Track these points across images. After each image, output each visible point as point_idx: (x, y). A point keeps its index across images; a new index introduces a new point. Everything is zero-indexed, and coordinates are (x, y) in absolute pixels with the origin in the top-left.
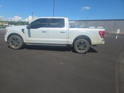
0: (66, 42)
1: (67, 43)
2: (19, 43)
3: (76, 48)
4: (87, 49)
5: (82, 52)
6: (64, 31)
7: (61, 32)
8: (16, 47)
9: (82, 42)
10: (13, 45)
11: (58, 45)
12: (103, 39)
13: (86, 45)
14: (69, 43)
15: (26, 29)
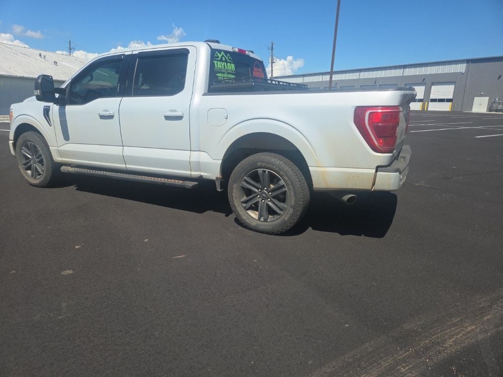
0: (190, 165)
1: (195, 174)
2: (41, 162)
3: (237, 199)
4: (291, 210)
5: (262, 225)
6: (179, 114)
7: (168, 118)
8: (35, 178)
9: (263, 170)
10: (29, 168)
11: (163, 180)
12: (383, 158)
13: (284, 190)
14: (205, 175)
15: (55, 108)
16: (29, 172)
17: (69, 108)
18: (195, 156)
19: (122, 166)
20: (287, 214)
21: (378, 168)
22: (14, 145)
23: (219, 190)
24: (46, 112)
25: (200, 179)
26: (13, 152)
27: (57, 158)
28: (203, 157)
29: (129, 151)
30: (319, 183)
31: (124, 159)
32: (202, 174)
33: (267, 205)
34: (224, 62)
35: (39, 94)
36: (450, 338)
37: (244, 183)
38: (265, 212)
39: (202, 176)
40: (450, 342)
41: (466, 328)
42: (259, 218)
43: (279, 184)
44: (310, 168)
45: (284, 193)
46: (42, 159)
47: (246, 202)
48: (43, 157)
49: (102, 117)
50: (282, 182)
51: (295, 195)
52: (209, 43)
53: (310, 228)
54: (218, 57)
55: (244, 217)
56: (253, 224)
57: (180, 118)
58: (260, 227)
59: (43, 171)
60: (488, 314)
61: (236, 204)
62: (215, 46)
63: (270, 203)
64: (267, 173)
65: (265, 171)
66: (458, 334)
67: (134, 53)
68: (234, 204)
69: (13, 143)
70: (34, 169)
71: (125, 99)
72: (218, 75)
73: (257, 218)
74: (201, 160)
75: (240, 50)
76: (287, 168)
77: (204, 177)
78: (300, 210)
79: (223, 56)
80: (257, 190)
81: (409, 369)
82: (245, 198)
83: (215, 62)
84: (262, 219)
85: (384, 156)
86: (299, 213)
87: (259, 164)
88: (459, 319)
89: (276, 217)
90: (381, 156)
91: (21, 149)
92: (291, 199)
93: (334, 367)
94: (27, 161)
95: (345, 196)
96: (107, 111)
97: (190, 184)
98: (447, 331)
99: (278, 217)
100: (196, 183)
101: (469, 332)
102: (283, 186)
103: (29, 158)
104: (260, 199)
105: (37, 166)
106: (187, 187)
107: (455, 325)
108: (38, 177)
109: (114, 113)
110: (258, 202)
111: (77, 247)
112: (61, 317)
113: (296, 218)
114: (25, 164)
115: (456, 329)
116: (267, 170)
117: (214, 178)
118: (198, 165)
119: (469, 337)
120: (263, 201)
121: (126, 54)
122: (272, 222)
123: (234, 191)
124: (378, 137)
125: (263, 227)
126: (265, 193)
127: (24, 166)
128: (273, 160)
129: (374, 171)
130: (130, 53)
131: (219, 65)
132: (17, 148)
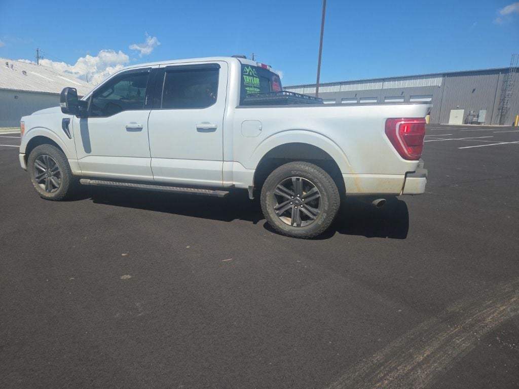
0: (222, 175)
1: (227, 183)
2: (57, 175)
3: (270, 206)
4: (325, 215)
5: (295, 230)
6: (213, 126)
7: (200, 130)
8: (50, 191)
9: (297, 179)
10: (43, 182)
11: (193, 190)
12: (411, 164)
13: (318, 196)
14: (238, 184)
15: (75, 121)
16: (43, 186)
17: (91, 121)
18: (227, 166)
19: (149, 177)
20: (321, 218)
21: (407, 174)
22: (26, 158)
23: (251, 198)
24: (66, 124)
25: (232, 189)
26: (23, 165)
27: (76, 171)
28: (237, 167)
29: (157, 163)
30: (351, 188)
31: (152, 170)
32: (234, 183)
33: (300, 210)
34: (251, 76)
35: (65, 106)
36: (488, 317)
37: (277, 191)
38: (298, 218)
39: (234, 185)
40: (489, 319)
41: (499, 308)
42: (292, 224)
43: (313, 191)
44: (344, 176)
45: (318, 199)
46: (59, 172)
47: (278, 209)
48: (60, 170)
49: (129, 129)
50: (315, 189)
51: (329, 200)
52: (239, 59)
53: (337, 233)
54: (247, 72)
55: (277, 223)
56: (287, 229)
57: (213, 130)
58: (293, 232)
59: (59, 184)
60: (514, 297)
61: (269, 211)
62: (244, 61)
63: (303, 209)
64: (300, 180)
65: (298, 179)
66: (493, 313)
67: (161, 67)
68: (267, 212)
69: (24, 156)
70: (49, 183)
71: (153, 111)
72: (247, 89)
73: (290, 224)
74: (234, 170)
75: (263, 65)
76: (320, 176)
77: (236, 186)
78: (333, 214)
79: (250, 71)
80: (289, 197)
81: (462, 341)
82: (277, 205)
83: (245, 76)
84: (295, 224)
85: (412, 163)
86: (332, 218)
87: (293, 173)
88: (491, 302)
89: (309, 222)
90: (410, 163)
91: (34, 161)
92: (325, 204)
93: (400, 342)
94: (40, 175)
95: (375, 201)
96: (135, 123)
97: (223, 193)
98: (484, 311)
99: (311, 222)
100: (228, 192)
101: (503, 311)
102: (317, 193)
103: (43, 171)
104: (293, 206)
105: (52, 180)
106: (219, 196)
107: (489, 306)
108: (53, 190)
109: (142, 125)
110: (291, 208)
111: (123, 255)
112: (140, 315)
113: (329, 222)
114: (38, 178)
115: (491, 310)
116: (301, 178)
117: (247, 187)
118: (231, 175)
119: (503, 315)
120: (296, 207)
121: (153, 67)
122: (305, 227)
123: (268, 198)
124: (408, 145)
125: (296, 232)
126: (297, 200)
127: (37, 180)
128: (307, 168)
129: (404, 176)
130: (157, 67)
131: (248, 79)
132: (30, 161)
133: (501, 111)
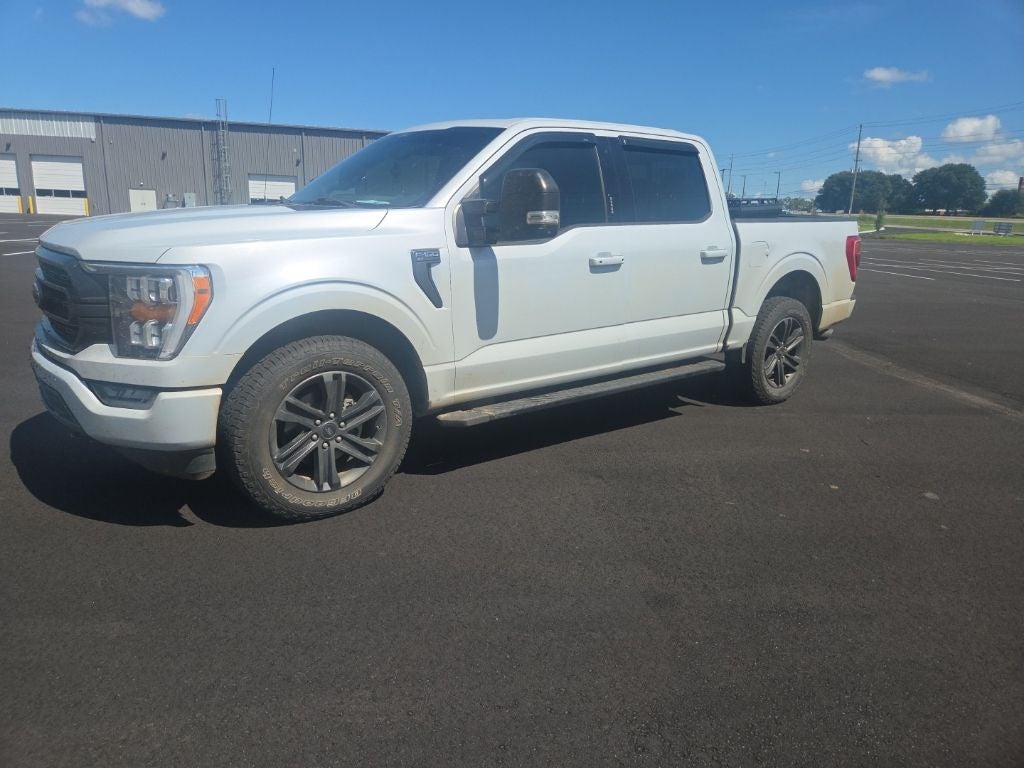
133: (219, 195)
